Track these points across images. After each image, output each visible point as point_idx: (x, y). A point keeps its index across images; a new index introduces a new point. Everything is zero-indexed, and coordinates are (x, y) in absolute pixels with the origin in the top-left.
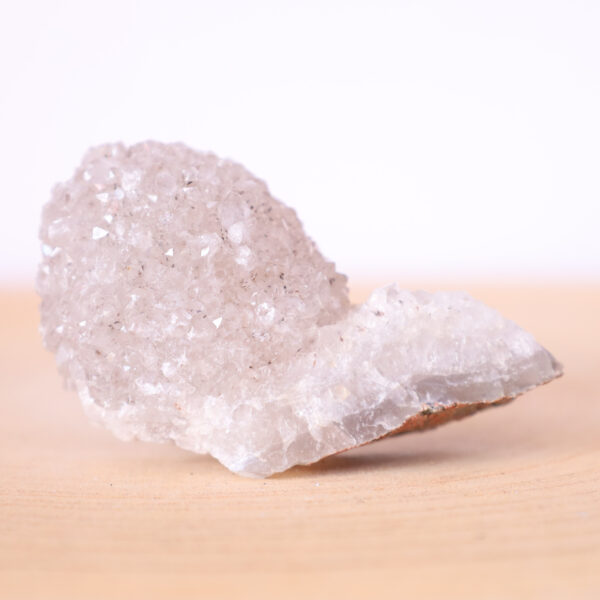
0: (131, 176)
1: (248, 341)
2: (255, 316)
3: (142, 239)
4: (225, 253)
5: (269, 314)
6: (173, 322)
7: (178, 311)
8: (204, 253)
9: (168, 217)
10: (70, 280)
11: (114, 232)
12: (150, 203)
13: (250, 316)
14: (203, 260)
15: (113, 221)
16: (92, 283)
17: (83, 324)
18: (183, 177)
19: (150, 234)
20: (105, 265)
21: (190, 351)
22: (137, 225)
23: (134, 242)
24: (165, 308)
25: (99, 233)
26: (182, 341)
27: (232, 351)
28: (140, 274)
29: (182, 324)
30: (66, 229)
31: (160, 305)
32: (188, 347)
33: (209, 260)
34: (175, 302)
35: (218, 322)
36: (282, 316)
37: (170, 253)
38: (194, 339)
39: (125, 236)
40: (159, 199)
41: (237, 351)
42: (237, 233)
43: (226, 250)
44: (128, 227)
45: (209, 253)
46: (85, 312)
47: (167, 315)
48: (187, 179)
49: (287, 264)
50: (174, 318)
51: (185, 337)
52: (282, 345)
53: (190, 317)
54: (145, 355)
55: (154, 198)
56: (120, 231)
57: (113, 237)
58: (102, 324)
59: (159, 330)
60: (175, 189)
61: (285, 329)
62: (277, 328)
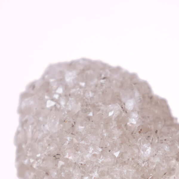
0: (70, 74)
1: (135, 166)
2: (139, 152)
3: (75, 106)
4: (123, 116)
5: (147, 150)
6: (91, 152)
7: (94, 146)
8: (110, 114)
9: (91, 94)
10: (32, 131)
11: (59, 104)
12: (81, 87)
13: (136, 151)
14: (110, 118)
15: (59, 98)
16: (45, 132)
17: (38, 155)
18: (101, 75)
19: (80, 104)
20: (53, 121)
21: (100, 170)
22: (73, 99)
23: (70, 108)
24: (86, 144)
25: (50, 104)
26: (95, 164)
27: (125, 171)
28: (73, 126)
29: (95, 153)
30: (32, 102)
31: (83, 142)
32: (99, 167)
33: (113, 119)
34: (92, 141)
35: (117, 154)
36: (155, 153)
37: (91, 114)
38: (102, 162)
39: (66, 105)
40: (86, 85)
41: (127, 171)
42: (130, 105)
43: (124, 114)
44: (67, 100)
45: (113, 114)
46: (40, 149)
47: (87, 148)
48: (103, 76)
49: (160, 126)
50: (91, 150)
51: (97, 161)
52: (155, 170)
53: (100, 150)
54: (74, 172)
55: (83, 84)
56: (63, 103)
57: (58, 106)
58: (49, 155)
59: (82, 157)
60: (96, 81)
61: (157, 160)
62: (152, 159)
